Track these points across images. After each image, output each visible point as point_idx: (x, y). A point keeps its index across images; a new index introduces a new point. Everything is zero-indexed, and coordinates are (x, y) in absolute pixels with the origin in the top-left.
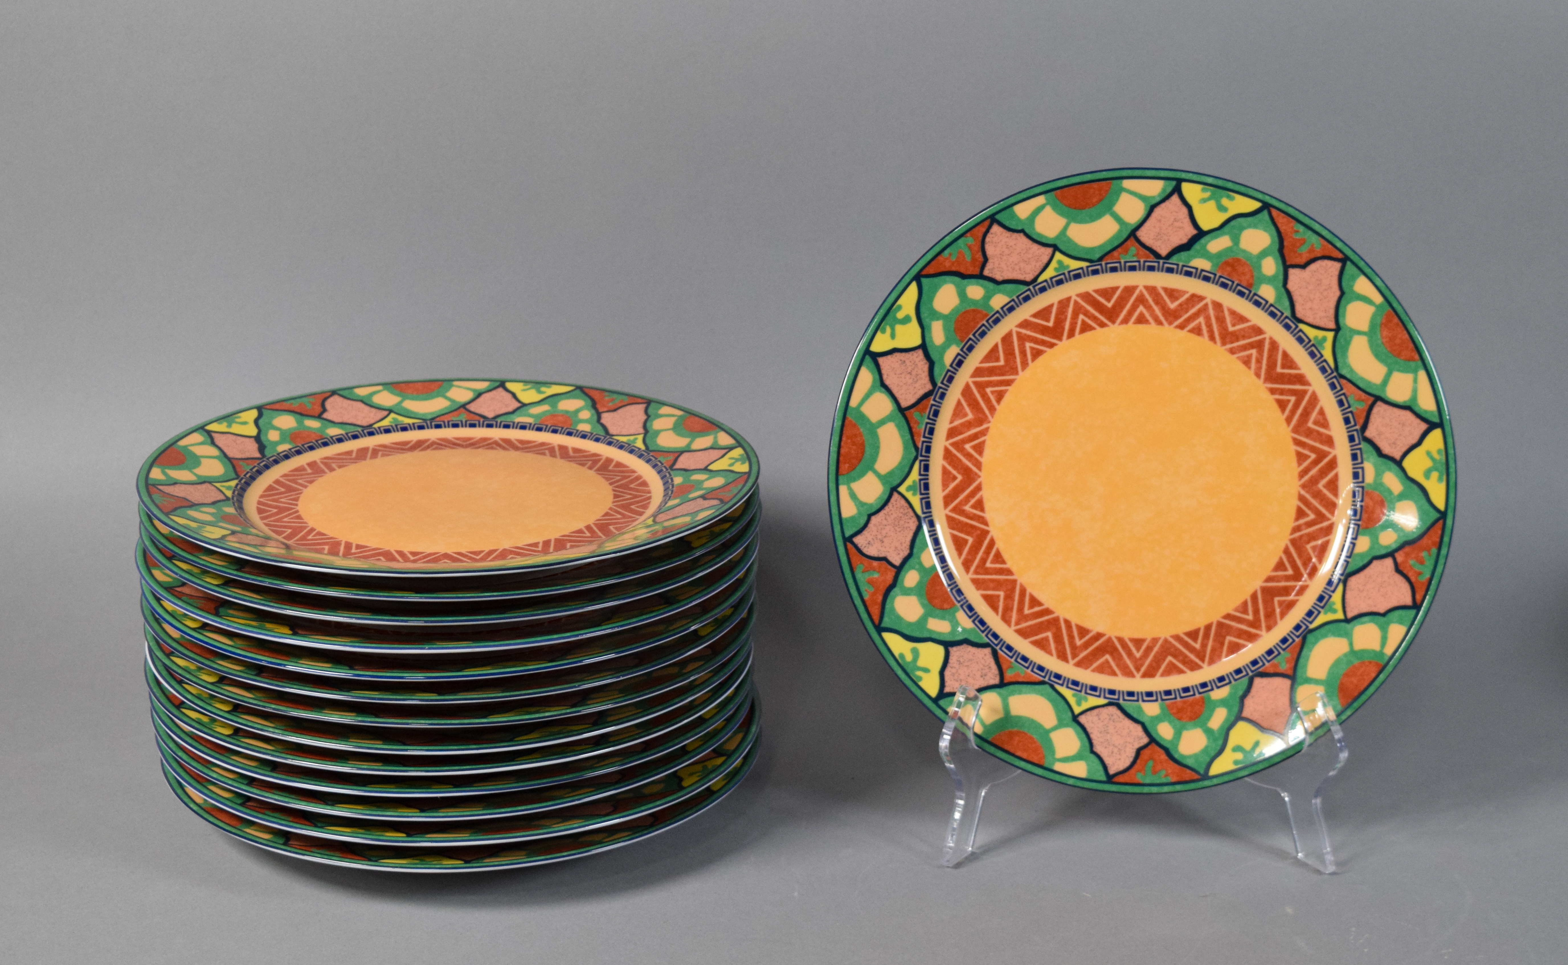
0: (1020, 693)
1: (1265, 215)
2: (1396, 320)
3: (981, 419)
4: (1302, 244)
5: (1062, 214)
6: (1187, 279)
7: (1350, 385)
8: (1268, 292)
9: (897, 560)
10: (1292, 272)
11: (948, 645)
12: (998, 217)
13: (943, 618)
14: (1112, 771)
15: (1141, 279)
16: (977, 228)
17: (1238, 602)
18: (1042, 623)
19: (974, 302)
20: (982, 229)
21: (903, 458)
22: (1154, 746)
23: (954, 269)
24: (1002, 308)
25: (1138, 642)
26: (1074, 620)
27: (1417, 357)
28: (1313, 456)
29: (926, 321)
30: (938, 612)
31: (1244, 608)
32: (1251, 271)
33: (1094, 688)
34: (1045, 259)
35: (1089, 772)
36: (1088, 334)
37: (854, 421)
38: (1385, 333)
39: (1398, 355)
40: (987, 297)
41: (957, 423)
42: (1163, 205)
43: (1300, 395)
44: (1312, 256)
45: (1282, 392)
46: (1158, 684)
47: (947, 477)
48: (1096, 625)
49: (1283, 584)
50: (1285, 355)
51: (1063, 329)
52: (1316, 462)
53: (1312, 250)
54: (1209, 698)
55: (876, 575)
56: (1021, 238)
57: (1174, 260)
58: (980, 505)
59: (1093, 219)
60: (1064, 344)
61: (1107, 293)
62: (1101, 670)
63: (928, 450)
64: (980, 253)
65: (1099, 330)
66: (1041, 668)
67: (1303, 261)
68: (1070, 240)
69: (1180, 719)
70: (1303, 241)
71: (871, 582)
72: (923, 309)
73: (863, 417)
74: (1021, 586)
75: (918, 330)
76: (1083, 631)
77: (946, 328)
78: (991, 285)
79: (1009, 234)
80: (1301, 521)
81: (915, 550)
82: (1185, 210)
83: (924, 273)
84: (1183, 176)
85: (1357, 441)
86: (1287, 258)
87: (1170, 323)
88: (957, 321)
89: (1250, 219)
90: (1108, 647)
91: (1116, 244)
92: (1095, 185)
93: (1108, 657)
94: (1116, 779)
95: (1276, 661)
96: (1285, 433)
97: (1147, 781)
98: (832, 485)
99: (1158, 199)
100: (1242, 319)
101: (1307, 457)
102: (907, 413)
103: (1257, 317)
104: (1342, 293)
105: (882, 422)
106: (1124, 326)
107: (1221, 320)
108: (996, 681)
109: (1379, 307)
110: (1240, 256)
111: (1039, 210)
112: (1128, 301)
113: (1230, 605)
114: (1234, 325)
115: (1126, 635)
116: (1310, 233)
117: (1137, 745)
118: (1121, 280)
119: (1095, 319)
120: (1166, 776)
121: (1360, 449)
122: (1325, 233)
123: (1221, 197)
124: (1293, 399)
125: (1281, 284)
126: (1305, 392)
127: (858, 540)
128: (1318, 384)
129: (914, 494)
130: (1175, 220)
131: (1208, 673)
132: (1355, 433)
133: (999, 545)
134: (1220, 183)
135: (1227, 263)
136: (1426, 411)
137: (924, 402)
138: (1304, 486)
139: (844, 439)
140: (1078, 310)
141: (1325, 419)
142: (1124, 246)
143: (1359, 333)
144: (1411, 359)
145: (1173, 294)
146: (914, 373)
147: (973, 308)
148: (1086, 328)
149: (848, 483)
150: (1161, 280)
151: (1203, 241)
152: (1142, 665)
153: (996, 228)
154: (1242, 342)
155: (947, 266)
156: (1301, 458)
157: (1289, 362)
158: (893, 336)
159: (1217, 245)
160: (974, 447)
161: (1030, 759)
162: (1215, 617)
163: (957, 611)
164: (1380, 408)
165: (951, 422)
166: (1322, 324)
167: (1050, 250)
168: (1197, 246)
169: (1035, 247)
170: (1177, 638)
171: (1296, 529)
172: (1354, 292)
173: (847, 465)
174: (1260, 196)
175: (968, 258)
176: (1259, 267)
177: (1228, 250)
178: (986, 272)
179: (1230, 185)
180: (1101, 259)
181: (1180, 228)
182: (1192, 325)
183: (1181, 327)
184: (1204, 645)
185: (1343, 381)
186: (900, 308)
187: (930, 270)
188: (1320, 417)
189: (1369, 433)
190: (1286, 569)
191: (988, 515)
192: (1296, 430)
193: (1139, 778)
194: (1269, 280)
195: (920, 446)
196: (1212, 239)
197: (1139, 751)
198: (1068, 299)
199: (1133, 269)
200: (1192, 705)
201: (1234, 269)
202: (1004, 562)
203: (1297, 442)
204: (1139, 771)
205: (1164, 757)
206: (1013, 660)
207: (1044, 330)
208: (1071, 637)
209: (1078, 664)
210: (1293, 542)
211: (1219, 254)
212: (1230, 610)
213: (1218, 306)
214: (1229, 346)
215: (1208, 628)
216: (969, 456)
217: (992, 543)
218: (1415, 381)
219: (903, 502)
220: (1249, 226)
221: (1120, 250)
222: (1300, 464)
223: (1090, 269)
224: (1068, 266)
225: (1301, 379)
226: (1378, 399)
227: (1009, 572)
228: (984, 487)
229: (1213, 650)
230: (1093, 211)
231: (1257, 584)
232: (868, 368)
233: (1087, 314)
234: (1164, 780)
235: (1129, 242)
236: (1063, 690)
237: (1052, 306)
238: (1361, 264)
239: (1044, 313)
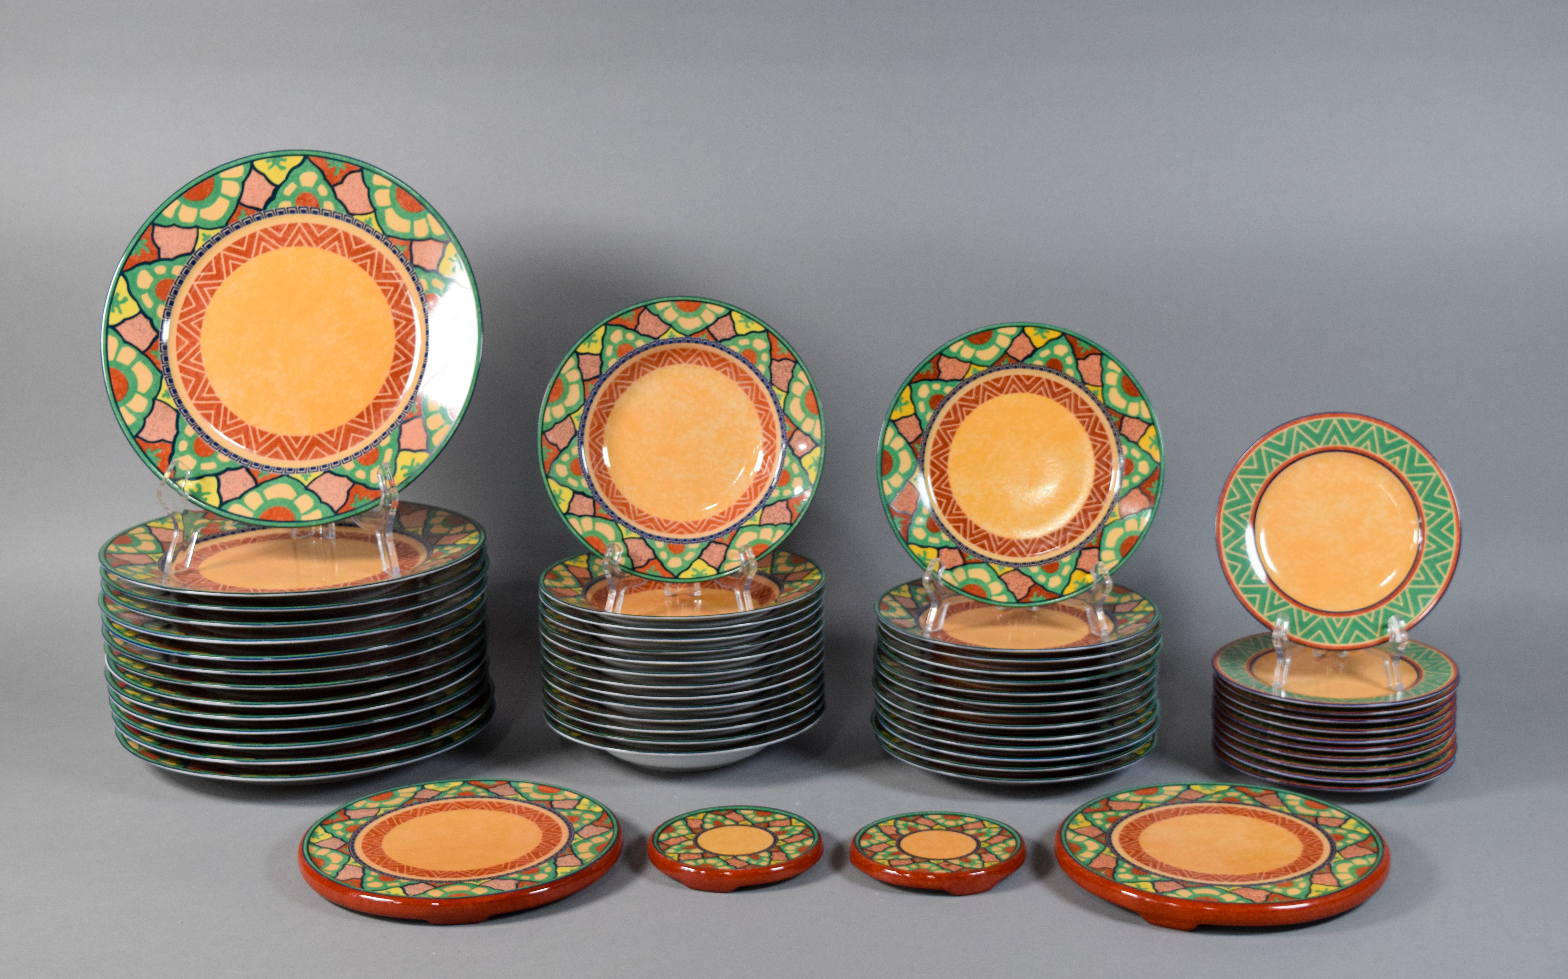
0: (269, 486)
1: (307, 162)
2: (403, 192)
3: (194, 342)
4: (335, 171)
5: (193, 206)
6: (281, 216)
7: (394, 239)
8: (329, 206)
9: (171, 439)
10: (337, 188)
11: (217, 475)
12: (156, 221)
13: (209, 461)
14: (336, 508)
15: (256, 227)
16: (146, 233)
17: (380, 387)
18: (271, 444)
19: (162, 276)
20: (149, 232)
21: (154, 380)
22: (356, 486)
23: (142, 261)
24: (181, 273)
25: (331, 433)
26: (289, 434)
27: (423, 207)
28: (392, 288)
29: (137, 297)
30: (205, 459)
31: (384, 389)
32: (314, 197)
33: (313, 468)
34: (195, 236)
35: (323, 513)
36: (238, 270)
37: (115, 368)
38: (401, 202)
39: (413, 210)
40: (169, 270)
41: (181, 349)
42: (248, 179)
43: (372, 257)
44: (344, 174)
45: (361, 259)
46: (350, 451)
47: (186, 382)
48: (303, 433)
49: (401, 367)
50: (355, 238)
51: (222, 273)
52: (395, 291)
53: (341, 172)
54: (380, 446)
55: (160, 451)
56: (175, 229)
57: (269, 208)
58: (211, 391)
59: (212, 202)
60: (226, 281)
61: (240, 242)
62: (315, 457)
63: (168, 370)
64: (154, 246)
65: (243, 265)
66: (279, 469)
67: (339, 179)
68: (204, 220)
69: (367, 465)
70: (334, 169)
71: (158, 456)
72: (132, 290)
73: (120, 364)
74: (252, 427)
75: (135, 304)
76: (297, 439)
77: (151, 297)
78: (168, 263)
79: (166, 229)
80: (399, 327)
81: (180, 429)
82: (262, 178)
83: (125, 269)
84: (253, 158)
85: (411, 270)
86: (330, 182)
87: (283, 245)
88: (157, 290)
89: (300, 168)
90: (315, 442)
91: (232, 212)
92: (205, 183)
93: (316, 448)
94: (339, 512)
95: (411, 411)
96: (371, 281)
97: (358, 506)
98: (115, 409)
99: (244, 177)
100: (323, 227)
101: (389, 290)
102: (146, 353)
103: (330, 222)
104: (369, 189)
105: (133, 363)
106: (257, 258)
107: (311, 232)
108: (253, 484)
109: (391, 188)
110: (305, 191)
111: (178, 210)
112: (254, 243)
113: (376, 391)
114: (319, 232)
115: (322, 431)
116: (336, 162)
117: (347, 489)
118: (245, 232)
119: (238, 260)
120: (368, 498)
121: (415, 273)
122: (344, 159)
123: (279, 161)
124: (369, 261)
125: (334, 198)
126: (373, 255)
127: (142, 435)
128: (379, 247)
129: (168, 398)
130: (260, 185)
131: (376, 434)
132: (409, 265)
133: (231, 409)
134: (275, 154)
135: (299, 199)
136: (440, 236)
137: (155, 343)
138: (393, 307)
139: (113, 380)
140: (227, 259)
141: (391, 265)
142: (237, 211)
143: (387, 207)
144: (420, 210)
145: (278, 228)
146: (142, 329)
147: (163, 279)
148: (235, 267)
149: (124, 404)
150: (268, 223)
151: (280, 191)
152: (338, 445)
153: (157, 229)
154: (328, 240)
155: (137, 261)
156: (385, 292)
157: (358, 241)
158: (120, 312)
159: (289, 190)
160: (196, 359)
161: (286, 520)
162: (370, 401)
163: (217, 454)
164: (415, 245)
165: (177, 350)
166: (365, 211)
167: (195, 230)
168: (278, 195)
169: (185, 231)
170: (352, 421)
171: (398, 333)
172: (374, 186)
173: (120, 395)
174: (300, 153)
175: (148, 251)
176: (317, 193)
177: (297, 190)
178: (162, 256)
179: (281, 153)
180: (227, 224)
181: (264, 189)
182: (296, 241)
183: (290, 245)
184: (369, 420)
185: (391, 239)
186: (118, 294)
187: (127, 267)
188: (388, 265)
189: (415, 262)
190: (400, 358)
191: (218, 394)
192: (377, 277)
193: (353, 506)
194: (326, 198)
195: (162, 369)
196: (285, 187)
197: (348, 492)
198: (219, 255)
199: (248, 223)
200: (372, 453)
201: (305, 200)
202: (236, 417)
203: (380, 284)
204: (352, 502)
205: (363, 489)
206: (260, 470)
207: (212, 277)
208: (291, 445)
209: (301, 458)
210: (399, 341)
211: (293, 195)
212: (377, 394)
213: (306, 225)
214: (321, 245)
215: (368, 409)
216: (195, 365)
217: (226, 409)
218: (427, 221)
219: (163, 405)
220: (302, 172)
221: (235, 215)
222: (386, 296)
223: (224, 232)
224: (209, 236)
225: (368, 248)
226: (412, 240)
227: (241, 422)
228: (209, 379)
229: (376, 420)
230: (210, 198)
231: (387, 373)
232: (112, 335)
233: (233, 259)
234: (368, 501)
235: (239, 208)
236: (295, 476)
237: (211, 262)
238: (371, 168)
239: (208, 268)
